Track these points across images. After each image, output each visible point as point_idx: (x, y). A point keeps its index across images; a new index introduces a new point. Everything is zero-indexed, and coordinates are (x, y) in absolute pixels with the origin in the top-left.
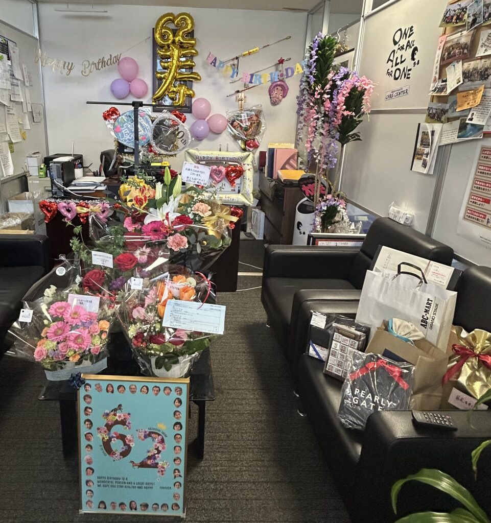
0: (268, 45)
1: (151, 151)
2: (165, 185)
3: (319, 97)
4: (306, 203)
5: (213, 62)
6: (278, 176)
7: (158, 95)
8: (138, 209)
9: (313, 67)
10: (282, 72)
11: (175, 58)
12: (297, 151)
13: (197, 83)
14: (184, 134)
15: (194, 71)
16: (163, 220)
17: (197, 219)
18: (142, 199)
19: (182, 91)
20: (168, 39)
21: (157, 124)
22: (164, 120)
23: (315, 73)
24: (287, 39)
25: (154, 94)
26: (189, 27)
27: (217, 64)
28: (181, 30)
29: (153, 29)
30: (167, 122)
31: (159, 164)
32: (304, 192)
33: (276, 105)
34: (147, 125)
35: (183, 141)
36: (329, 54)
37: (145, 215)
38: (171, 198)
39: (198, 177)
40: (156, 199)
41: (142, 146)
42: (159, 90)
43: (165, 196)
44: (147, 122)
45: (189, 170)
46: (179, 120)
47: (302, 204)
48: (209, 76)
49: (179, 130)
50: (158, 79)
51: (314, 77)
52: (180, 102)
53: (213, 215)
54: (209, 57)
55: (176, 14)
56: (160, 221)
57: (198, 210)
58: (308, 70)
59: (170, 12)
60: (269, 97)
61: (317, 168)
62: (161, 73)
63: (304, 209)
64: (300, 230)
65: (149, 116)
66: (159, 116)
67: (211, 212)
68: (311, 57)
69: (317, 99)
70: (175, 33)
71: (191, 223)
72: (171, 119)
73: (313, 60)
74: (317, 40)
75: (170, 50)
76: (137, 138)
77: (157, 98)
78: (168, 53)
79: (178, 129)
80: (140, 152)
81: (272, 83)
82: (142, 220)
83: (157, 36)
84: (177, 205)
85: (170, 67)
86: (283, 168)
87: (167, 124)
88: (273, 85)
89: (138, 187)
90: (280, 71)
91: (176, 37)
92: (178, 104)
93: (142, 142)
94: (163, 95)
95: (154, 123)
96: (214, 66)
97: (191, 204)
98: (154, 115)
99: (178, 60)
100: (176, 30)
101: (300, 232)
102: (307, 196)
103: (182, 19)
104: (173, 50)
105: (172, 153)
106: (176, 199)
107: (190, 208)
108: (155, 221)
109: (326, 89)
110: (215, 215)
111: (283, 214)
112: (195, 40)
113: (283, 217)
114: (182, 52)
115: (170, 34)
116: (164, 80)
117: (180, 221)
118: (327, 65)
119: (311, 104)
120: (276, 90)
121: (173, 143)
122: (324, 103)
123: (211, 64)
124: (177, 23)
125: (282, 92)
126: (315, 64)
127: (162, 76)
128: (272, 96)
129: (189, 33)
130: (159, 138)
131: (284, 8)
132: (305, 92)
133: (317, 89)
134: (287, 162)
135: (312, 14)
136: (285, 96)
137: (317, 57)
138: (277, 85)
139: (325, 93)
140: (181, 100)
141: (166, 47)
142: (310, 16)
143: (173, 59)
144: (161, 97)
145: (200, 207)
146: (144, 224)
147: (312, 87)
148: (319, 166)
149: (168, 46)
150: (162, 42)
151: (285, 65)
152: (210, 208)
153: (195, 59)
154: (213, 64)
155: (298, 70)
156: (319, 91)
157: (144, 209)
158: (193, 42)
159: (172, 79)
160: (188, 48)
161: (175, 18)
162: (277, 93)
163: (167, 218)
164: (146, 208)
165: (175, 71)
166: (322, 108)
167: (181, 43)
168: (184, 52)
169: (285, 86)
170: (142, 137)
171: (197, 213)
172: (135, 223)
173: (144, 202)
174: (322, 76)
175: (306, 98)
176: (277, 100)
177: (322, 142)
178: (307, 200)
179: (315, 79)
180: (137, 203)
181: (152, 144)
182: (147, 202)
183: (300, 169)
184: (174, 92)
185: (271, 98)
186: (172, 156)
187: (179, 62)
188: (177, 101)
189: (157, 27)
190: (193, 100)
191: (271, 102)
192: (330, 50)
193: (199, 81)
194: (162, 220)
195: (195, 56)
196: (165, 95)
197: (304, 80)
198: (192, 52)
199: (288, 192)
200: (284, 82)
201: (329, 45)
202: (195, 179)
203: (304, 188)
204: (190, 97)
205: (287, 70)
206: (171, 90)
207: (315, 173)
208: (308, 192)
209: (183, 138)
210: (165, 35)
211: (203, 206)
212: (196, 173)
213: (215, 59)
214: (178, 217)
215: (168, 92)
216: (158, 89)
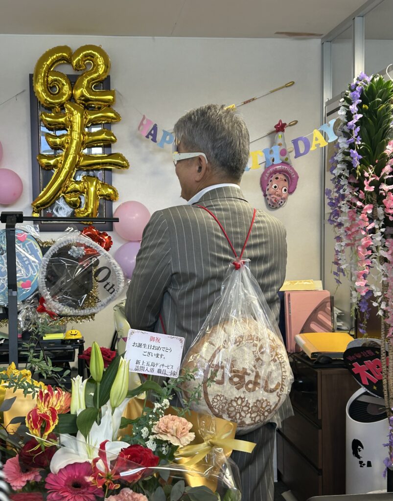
0: (253, 99)
1: (43, 310)
2: (91, 381)
3: (372, 189)
4: (364, 399)
5: (150, 133)
6: (297, 345)
7: (44, 198)
8: (38, 438)
9: (355, 133)
10: (282, 147)
11: (77, 127)
12: (328, 294)
13: (121, 173)
14: (110, 272)
15: (113, 152)
16: (95, 461)
17: (164, 453)
18: (47, 417)
19: (92, 189)
20: (60, 94)
21: (54, 255)
22: (68, 247)
23: (360, 146)
24: (286, 86)
25: (35, 197)
26: (101, 70)
27: (159, 137)
28: (86, 78)
29: (31, 76)
30: (76, 252)
31: (60, 336)
32: (358, 376)
33: (276, 208)
34: (32, 258)
35: (108, 287)
36: (383, 109)
37: (51, 451)
38: (106, 410)
39: (160, 361)
40: (73, 412)
41: (23, 302)
42: (45, 189)
43: (91, 405)
44: (33, 253)
45: (140, 345)
46: (97, 244)
47: (355, 401)
48: (145, 160)
49: (100, 266)
50: (43, 169)
51: (359, 152)
52: (90, 211)
53: (198, 440)
54: (141, 124)
55: (74, 47)
56: (87, 463)
57: (165, 432)
58: (345, 140)
59: (63, 45)
60: (262, 193)
61: (383, 327)
62: (49, 157)
63: (362, 413)
64: (359, 457)
65: (36, 239)
66: (58, 239)
67: (193, 435)
68: (349, 116)
69: (370, 193)
70: (73, 81)
71: (155, 462)
72: (81, 245)
73: (355, 121)
74: (357, 85)
75: (65, 115)
76: (12, 285)
77: (43, 204)
78: (62, 120)
79: (97, 262)
80: (19, 313)
81: (267, 169)
82: (46, 462)
83: (39, 88)
84: (117, 422)
85: (66, 146)
86: (305, 329)
87: (74, 255)
88: (268, 172)
89: (30, 390)
90: (280, 145)
91: (77, 89)
92: (86, 214)
93: (24, 292)
94: (55, 197)
95: (48, 253)
96: (154, 140)
97: (146, 419)
98: (46, 237)
99: (82, 132)
100: (76, 77)
101: (361, 462)
102: (365, 386)
103: (85, 56)
104: (71, 113)
105: (87, 312)
106: (116, 410)
107: (145, 429)
108: (75, 464)
109: (385, 175)
110: (202, 442)
111: (318, 425)
112: (113, 94)
113: (320, 431)
114: (89, 117)
115: (63, 85)
116: (56, 170)
117: (130, 459)
118: (381, 131)
119: (359, 204)
120: (274, 181)
121: (87, 291)
122: (384, 201)
123: (147, 137)
124: (78, 65)
125: (286, 184)
126: (358, 129)
127: (52, 162)
128: (267, 193)
129: (101, 82)
130: (59, 283)
131: (277, 33)
132: (343, 182)
133: (366, 174)
134: (313, 317)
135: (330, 42)
136: (293, 191)
137: (361, 116)
138: (275, 172)
139: (382, 181)
140: (91, 206)
141: (58, 109)
142: (327, 45)
143: (71, 131)
144: (51, 203)
145: (170, 425)
146: (49, 471)
147: (358, 171)
148: (385, 324)
149: (62, 106)
150: (48, 99)
151: (290, 134)
152: (190, 425)
153: (116, 129)
154: (151, 137)
155: (318, 142)
156: (371, 179)
157: (50, 437)
158: (110, 97)
159: (71, 168)
160: (99, 108)
161: (72, 55)
162: (278, 185)
163: (102, 454)
164: (54, 436)
165: (78, 152)
166: (380, 210)
167: (87, 100)
168: (93, 117)
169: (290, 171)
170: (21, 282)
171: (164, 438)
172: (27, 471)
173: (51, 423)
174: (374, 150)
175: (347, 192)
176: (278, 198)
177: (386, 276)
178: (365, 394)
179: (361, 157)
180: (36, 426)
181: (43, 295)
182: (57, 422)
183: (339, 329)
184: (75, 191)
185: (265, 195)
186: (85, 317)
187: (84, 135)
188: (82, 209)
189: (37, 71)
190: (115, 206)
191: (266, 202)
192: (383, 103)
193: (125, 170)
194: (91, 461)
195: (114, 123)
196: (58, 198)
197: (340, 160)
198: (109, 117)
199: (324, 378)
200: (288, 164)
201: (382, 93)
202: (153, 365)
203: (357, 367)
204: (109, 199)
205: (295, 142)
206: (69, 189)
207: (379, 337)
208: (365, 376)
209: (108, 281)
210: (54, 86)
211: (177, 423)
212: (155, 352)
213: (155, 128)
214: (124, 452)
215: (64, 193)
216: (44, 187)
